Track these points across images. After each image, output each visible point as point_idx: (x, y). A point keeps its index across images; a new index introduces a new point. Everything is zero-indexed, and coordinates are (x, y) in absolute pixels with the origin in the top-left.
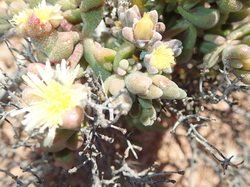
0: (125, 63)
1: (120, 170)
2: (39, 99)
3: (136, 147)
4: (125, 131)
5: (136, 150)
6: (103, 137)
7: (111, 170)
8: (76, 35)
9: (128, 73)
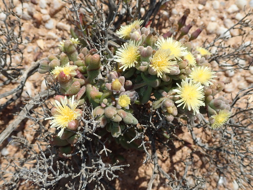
0: (105, 101)
1: (97, 163)
2: (59, 114)
3: (108, 150)
4: (100, 137)
5: (108, 152)
6: (87, 138)
7: (92, 161)
8: (83, 81)
9: (107, 106)
